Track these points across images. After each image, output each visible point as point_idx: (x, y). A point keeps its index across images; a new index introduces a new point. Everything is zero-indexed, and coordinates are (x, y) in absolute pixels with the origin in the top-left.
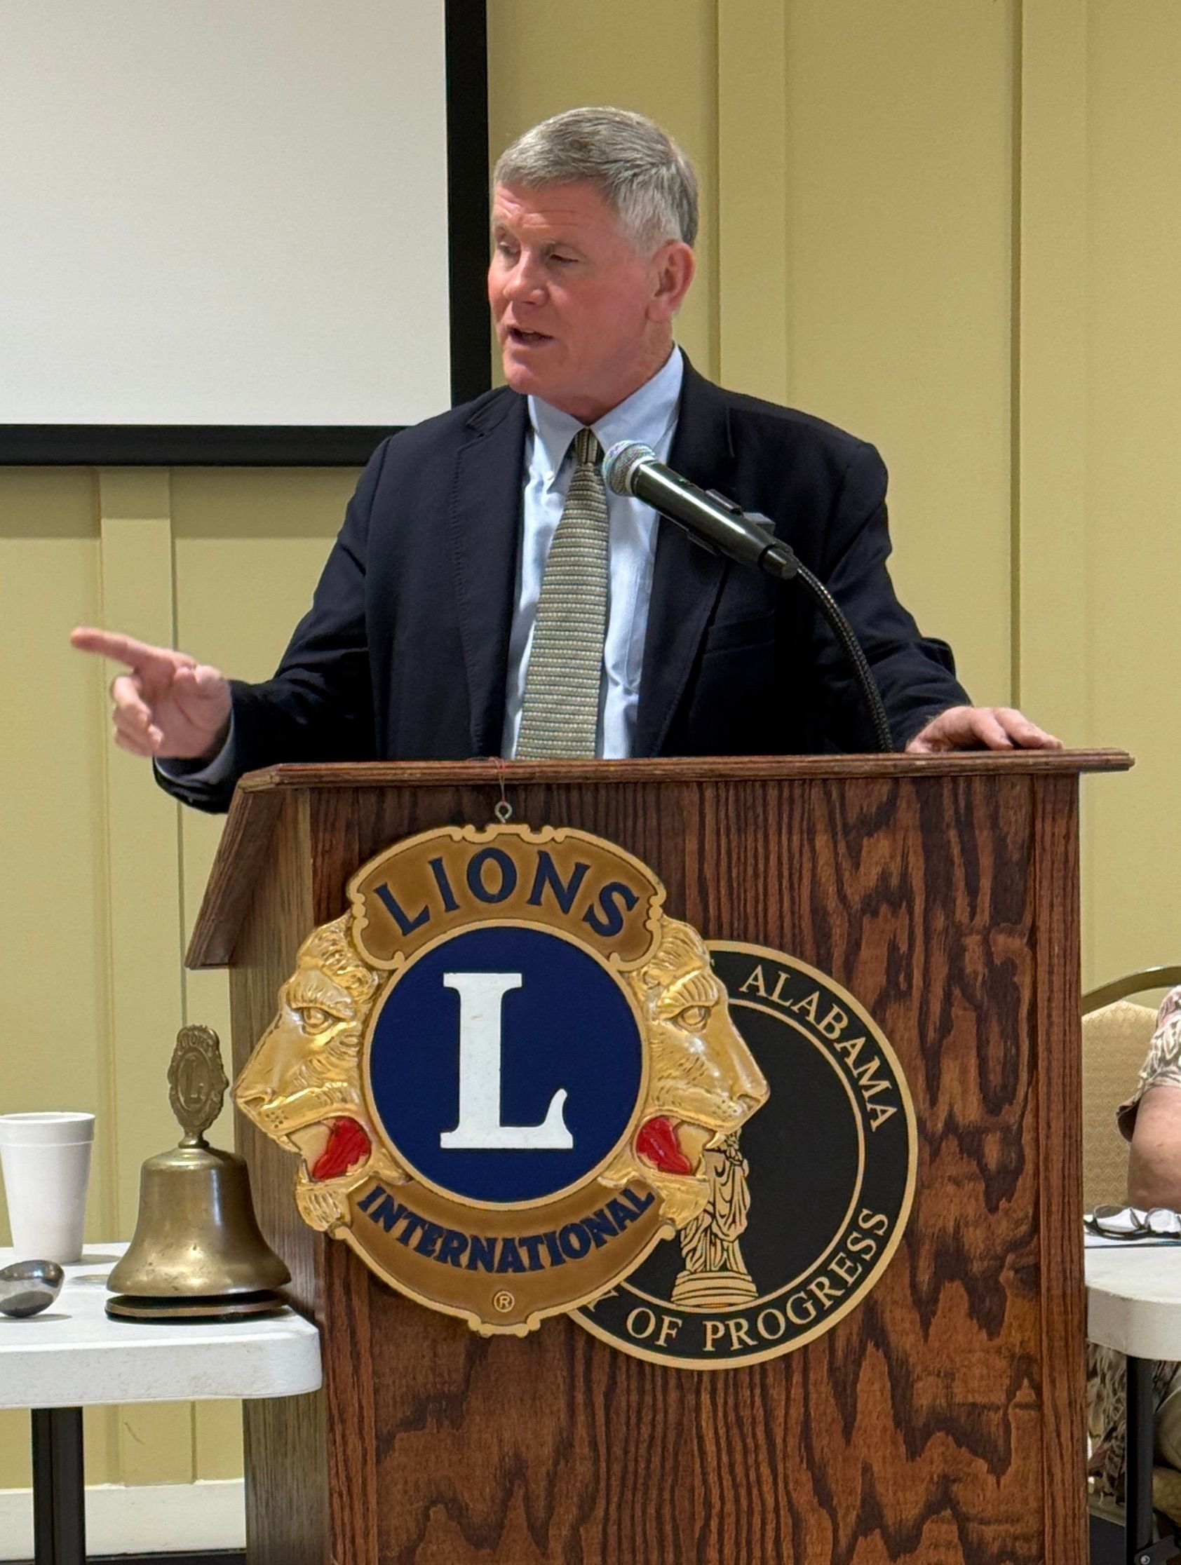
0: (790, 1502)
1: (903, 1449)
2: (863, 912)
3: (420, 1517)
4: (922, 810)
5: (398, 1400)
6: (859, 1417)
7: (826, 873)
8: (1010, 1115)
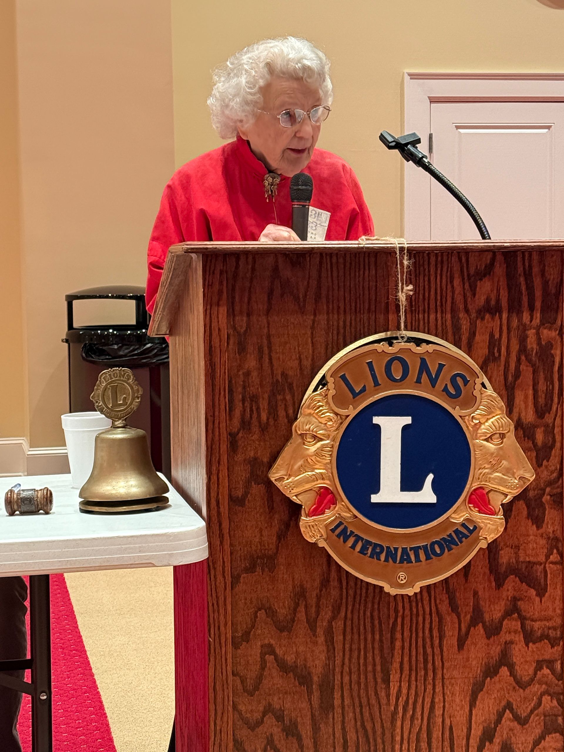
0: (437, 609)
1: (494, 584)
2: (477, 318)
3: (253, 617)
4: (507, 267)
5: (243, 558)
6: (472, 567)
7: (459, 298)
8: (548, 419)
